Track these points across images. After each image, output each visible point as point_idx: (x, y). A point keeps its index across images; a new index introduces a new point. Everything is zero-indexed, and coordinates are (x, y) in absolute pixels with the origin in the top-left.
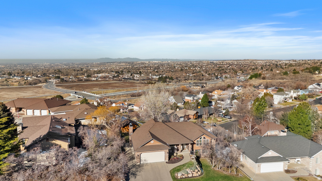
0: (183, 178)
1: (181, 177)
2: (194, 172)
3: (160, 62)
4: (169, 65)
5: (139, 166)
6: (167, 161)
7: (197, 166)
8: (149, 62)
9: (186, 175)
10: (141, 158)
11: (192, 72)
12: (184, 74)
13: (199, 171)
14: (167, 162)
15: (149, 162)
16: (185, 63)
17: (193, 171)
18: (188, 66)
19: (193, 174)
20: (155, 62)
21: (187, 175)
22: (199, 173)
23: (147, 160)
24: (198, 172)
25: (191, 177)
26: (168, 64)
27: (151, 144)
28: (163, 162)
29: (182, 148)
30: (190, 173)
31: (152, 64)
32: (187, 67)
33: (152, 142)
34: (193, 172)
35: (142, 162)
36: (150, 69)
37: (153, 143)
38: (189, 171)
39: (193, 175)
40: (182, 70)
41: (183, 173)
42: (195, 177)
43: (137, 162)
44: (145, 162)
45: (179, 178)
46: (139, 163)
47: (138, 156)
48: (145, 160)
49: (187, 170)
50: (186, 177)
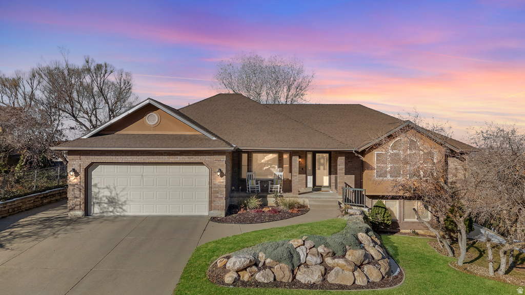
0: (258, 284)
1: (246, 276)
2: (341, 261)
5: (75, 221)
6: (222, 214)
7: (362, 236)
9: (282, 271)
10: (94, 190)
13: (368, 259)
14: (214, 219)
17: (334, 255)
19: (327, 270)
21: (286, 267)
22: (373, 273)
23: (123, 199)
24: (366, 268)
25: (312, 286)
27: (149, 128)
28: (201, 217)
29: (310, 184)
30: (314, 260)
33: (151, 119)
34: (329, 260)
35: (96, 210)
37: (156, 127)
38: (302, 252)
39: (331, 278)
41: (262, 256)
43: (70, 203)
44: (111, 212)
45: (229, 278)
46: (80, 213)
47: (77, 174)
48: (112, 201)
49: (295, 243)
50: (276, 283)
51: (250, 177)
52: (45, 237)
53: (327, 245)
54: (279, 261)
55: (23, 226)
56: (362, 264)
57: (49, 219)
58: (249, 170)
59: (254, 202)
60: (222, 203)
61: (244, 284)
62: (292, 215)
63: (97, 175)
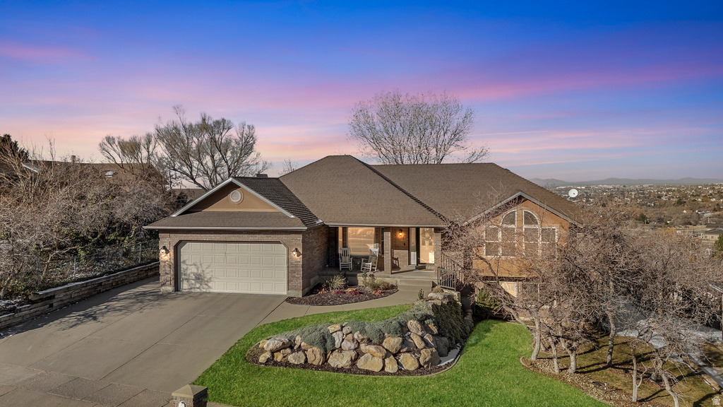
0: (288, 364)
1: (279, 357)
2: (372, 348)
3: (617, 186)
4: (643, 194)
5: (165, 296)
6: (299, 294)
8: (588, 188)
9: (314, 355)
10: (183, 266)
11: (713, 208)
12: (685, 211)
15: (217, 287)
16: (692, 189)
17: (369, 342)
18: (703, 195)
19: (358, 355)
20: (605, 186)
22: (409, 361)
23: (208, 276)
24: (402, 357)
26: (641, 192)
27: (234, 205)
30: (348, 345)
31: (595, 192)
32: (699, 196)
33: (235, 197)
34: (363, 347)
35: (185, 286)
36: (588, 201)
37: (239, 204)
38: (338, 337)
39: (360, 364)
40: (680, 202)
41: (298, 339)
42: (368, 372)
43: (162, 279)
44: (199, 288)
45: (262, 359)
46: (170, 289)
47: (167, 252)
48: (199, 278)
49: (331, 329)
50: (306, 365)
51: (345, 253)
52: (132, 312)
53: (363, 331)
54: (312, 344)
55: (119, 300)
56: (399, 352)
57: (144, 294)
58: (345, 245)
59: (338, 282)
60: (300, 283)
61: (276, 364)
62: (372, 297)
63: (186, 251)
